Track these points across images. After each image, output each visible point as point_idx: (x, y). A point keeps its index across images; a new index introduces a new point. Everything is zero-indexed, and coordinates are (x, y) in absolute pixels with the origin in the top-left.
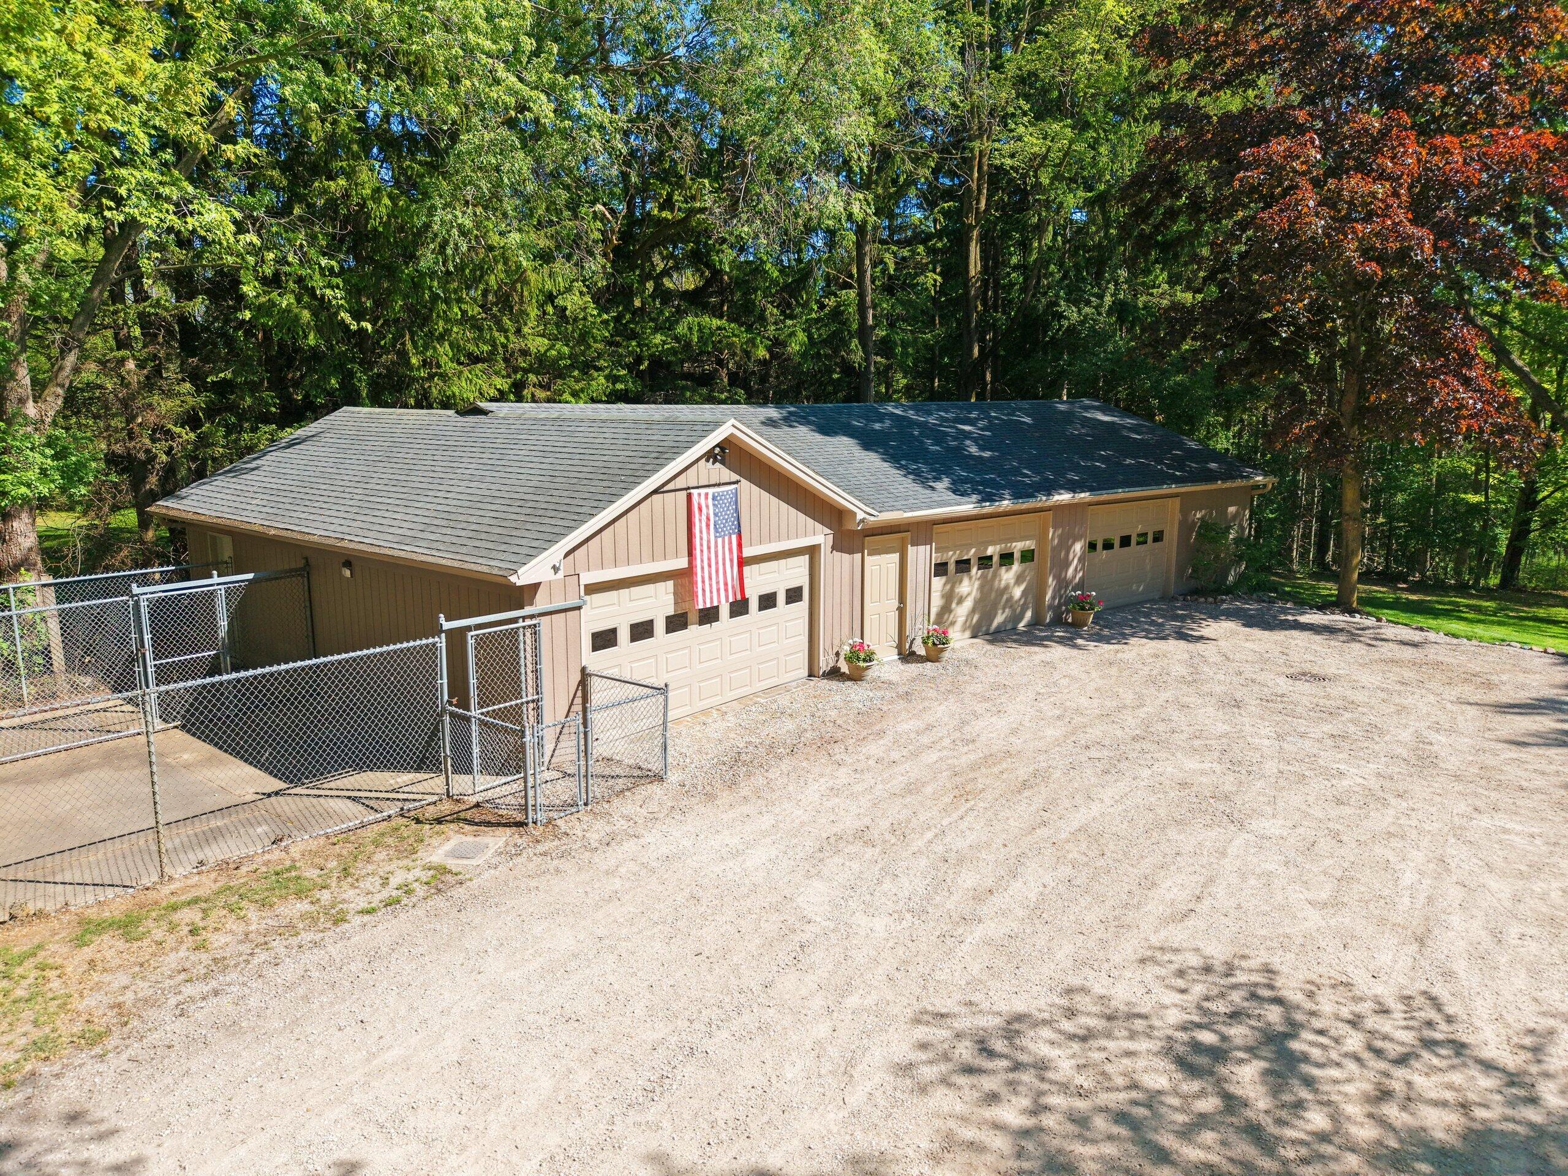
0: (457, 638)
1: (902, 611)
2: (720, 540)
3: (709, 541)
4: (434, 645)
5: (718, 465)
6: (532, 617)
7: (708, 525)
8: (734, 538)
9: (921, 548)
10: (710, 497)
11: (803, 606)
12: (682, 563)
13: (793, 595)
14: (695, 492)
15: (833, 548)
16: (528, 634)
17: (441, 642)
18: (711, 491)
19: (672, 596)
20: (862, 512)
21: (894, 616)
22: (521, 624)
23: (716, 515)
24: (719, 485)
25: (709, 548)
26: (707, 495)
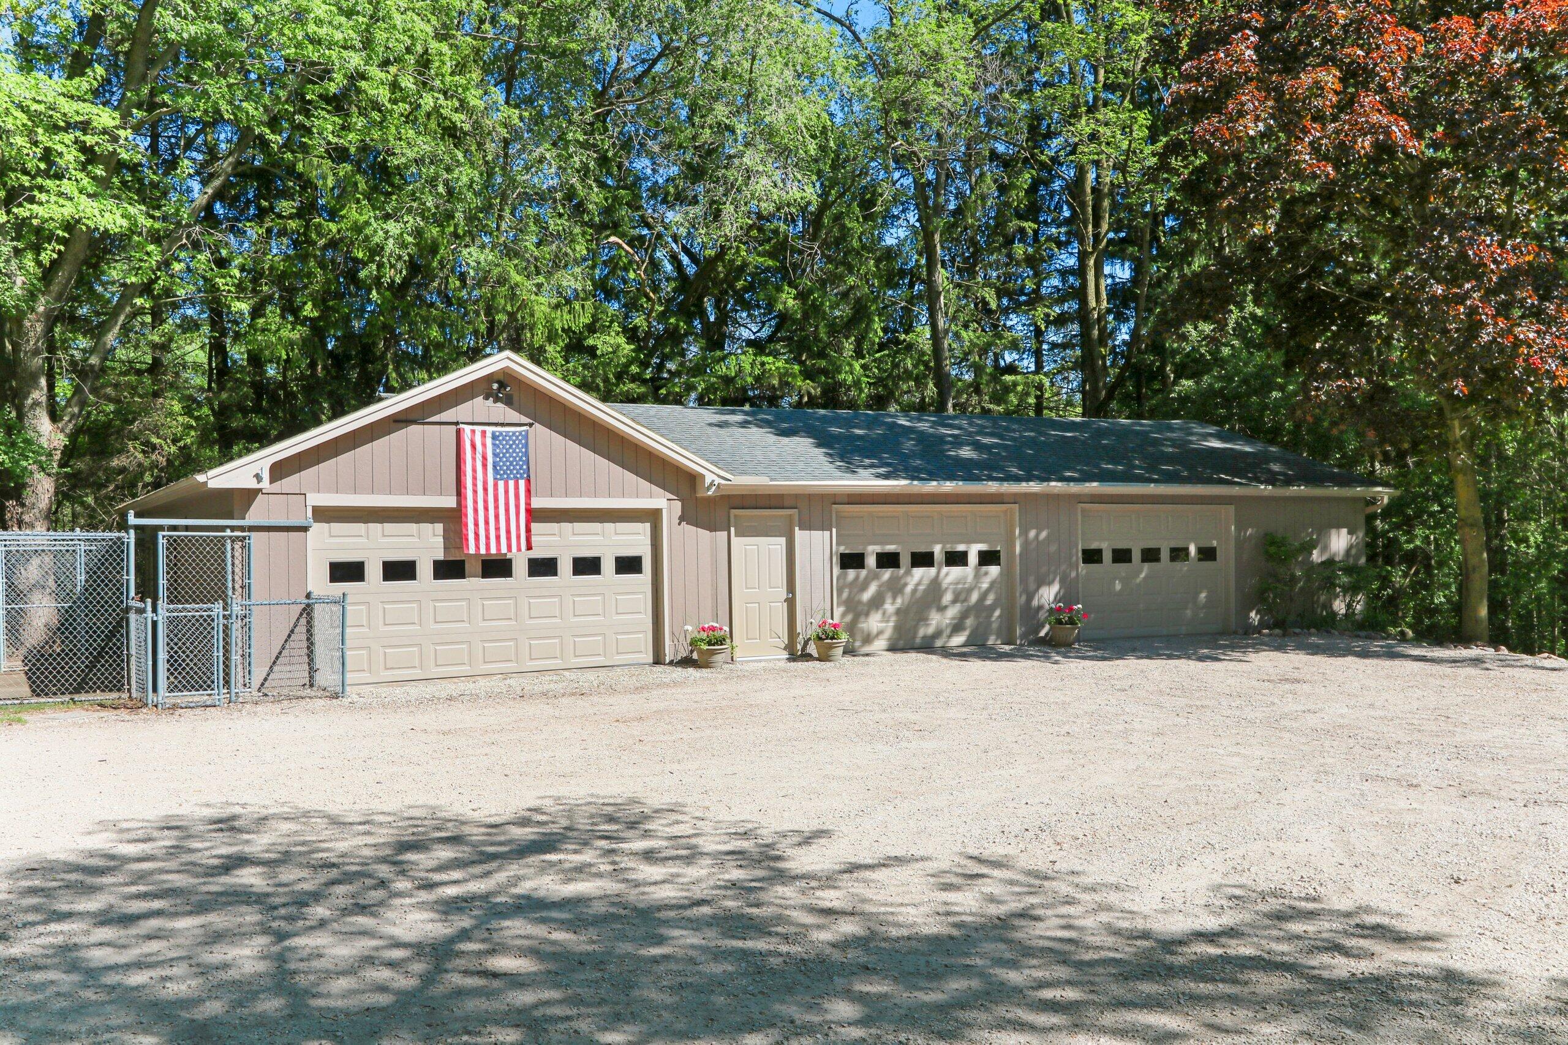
0: (147, 539)
1: (791, 603)
2: (501, 484)
3: (485, 483)
4: (119, 539)
5: (499, 404)
6: (242, 529)
7: (485, 466)
8: (522, 483)
9: (817, 534)
10: (489, 435)
11: (644, 578)
12: (451, 502)
13: (628, 565)
14: (467, 429)
15: (682, 519)
16: (237, 547)
17: (131, 537)
18: (489, 430)
19: (441, 539)
20: (712, 476)
21: (782, 609)
22: (228, 533)
23: (495, 455)
24: (502, 425)
25: (485, 489)
26: (484, 433)
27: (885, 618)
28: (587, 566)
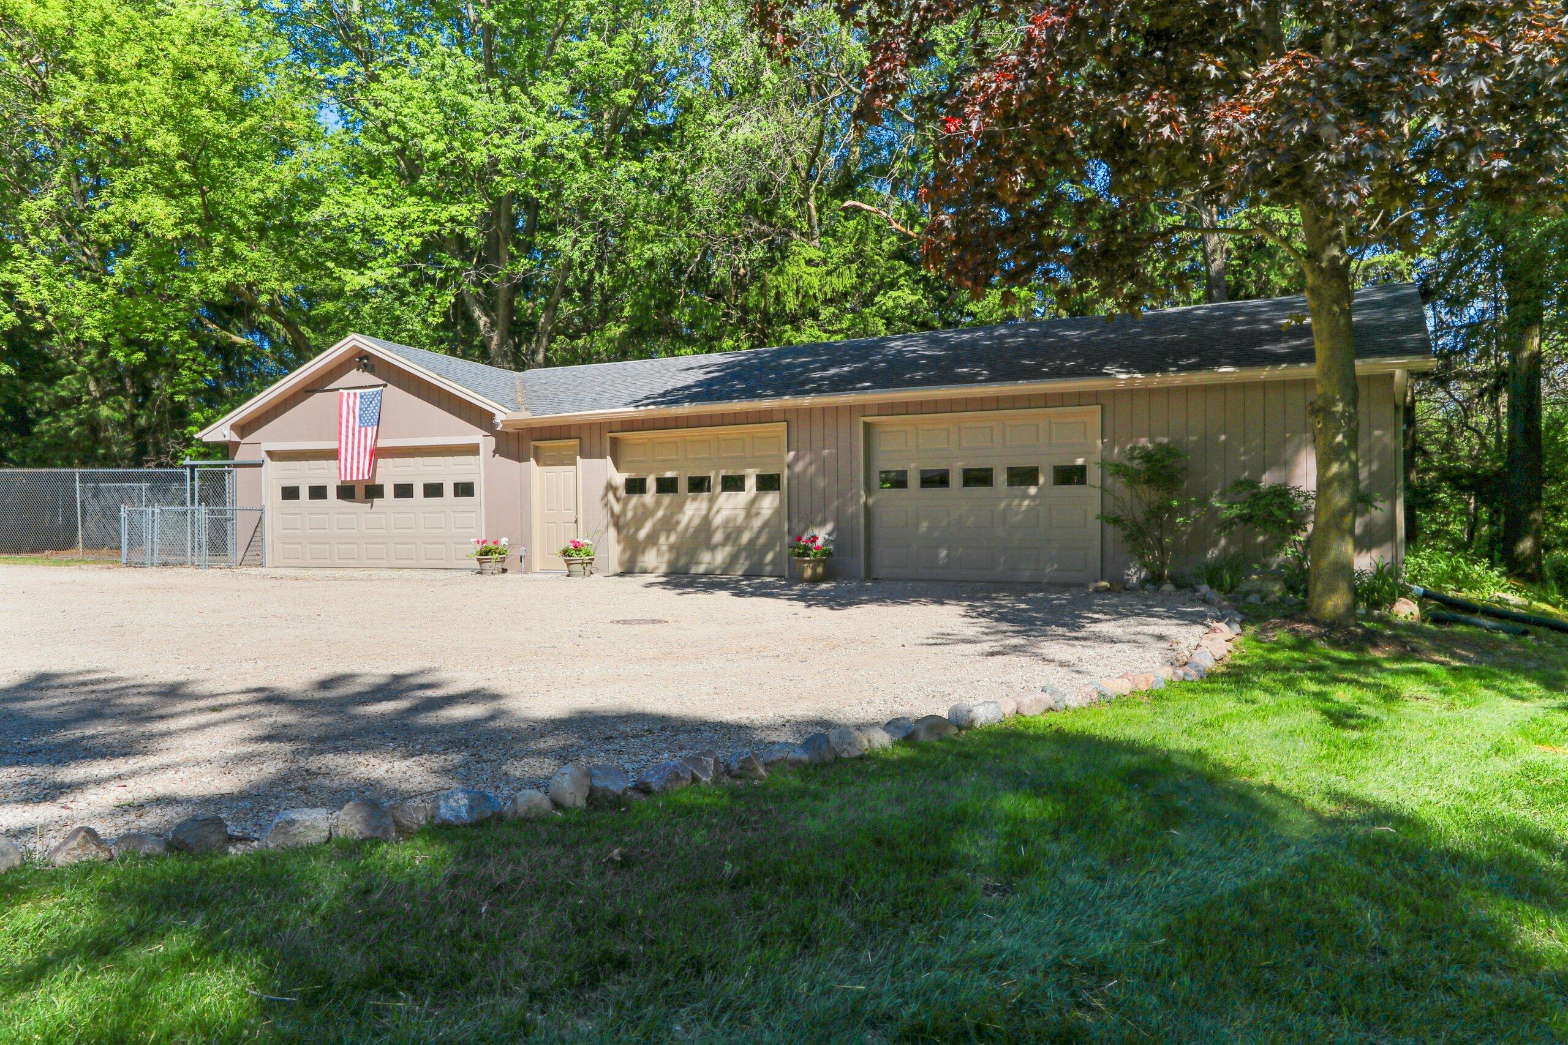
2: (363, 429)
3: (353, 430)
5: (366, 373)
7: (354, 418)
8: (375, 428)
10: (358, 395)
11: (475, 501)
13: (463, 490)
14: (345, 392)
15: (495, 452)
16: (230, 476)
18: (358, 391)
20: (500, 414)
22: (227, 469)
23: (361, 410)
24: (371, 387)
26: (355, 395)
27: (659, 553)
28: (433, 490)
